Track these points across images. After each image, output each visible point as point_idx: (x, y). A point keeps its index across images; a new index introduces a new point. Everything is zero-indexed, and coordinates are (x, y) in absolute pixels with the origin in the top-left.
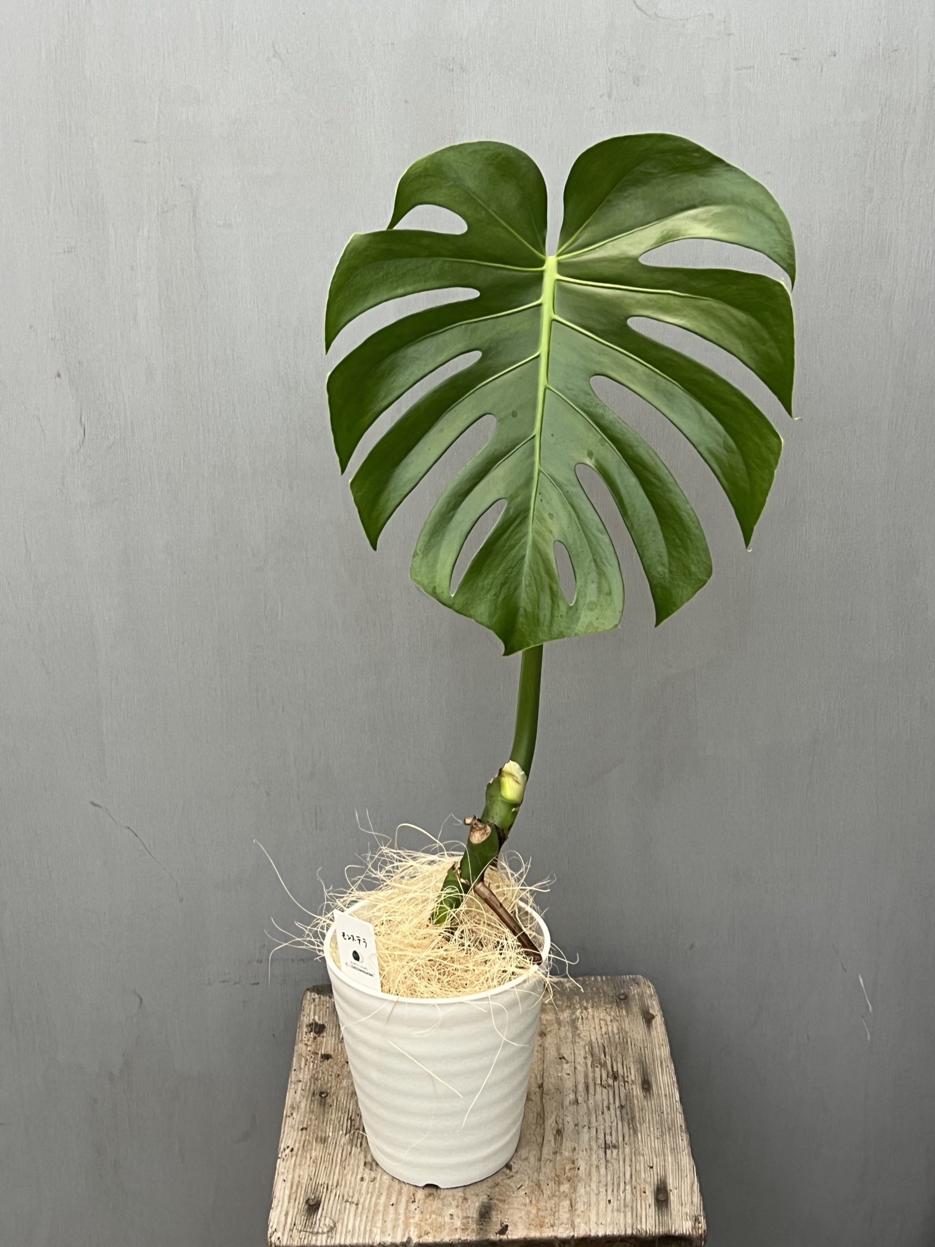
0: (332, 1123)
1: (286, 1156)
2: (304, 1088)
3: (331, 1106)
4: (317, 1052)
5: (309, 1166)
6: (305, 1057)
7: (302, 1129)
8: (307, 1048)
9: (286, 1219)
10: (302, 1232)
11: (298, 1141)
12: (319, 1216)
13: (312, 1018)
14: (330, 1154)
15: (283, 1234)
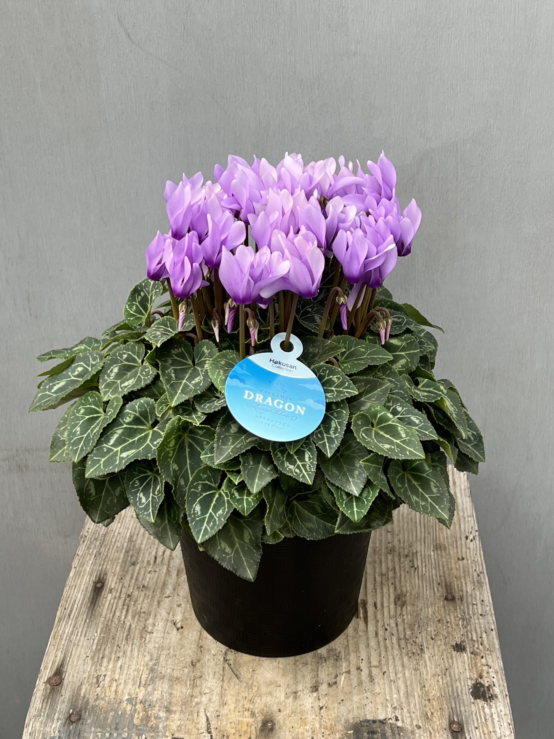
0: (433, 565)
1: (471, 532)
2: (475, 606)
3: (439, 584)
4: (473, 656)
7: (463, 559)
8: (487, 660)
13: (493, 710)
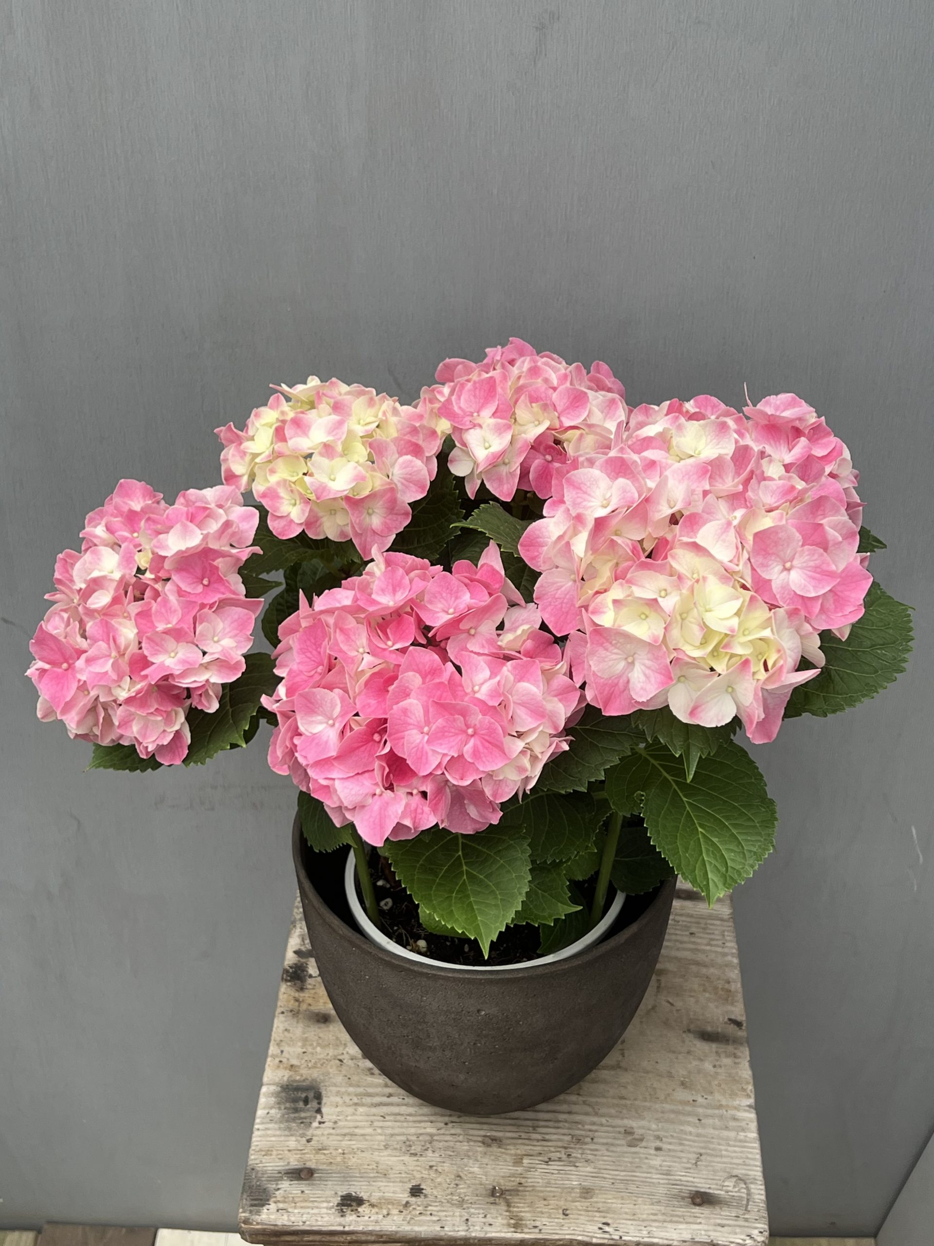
5: (635, 1205)
6: (415, 1216)
9: (729, 1226)
10: (749, 1209)
11: (591, 1218)
12: (722, 1193)
14: (613, 1183)
15: (756, 1228)
